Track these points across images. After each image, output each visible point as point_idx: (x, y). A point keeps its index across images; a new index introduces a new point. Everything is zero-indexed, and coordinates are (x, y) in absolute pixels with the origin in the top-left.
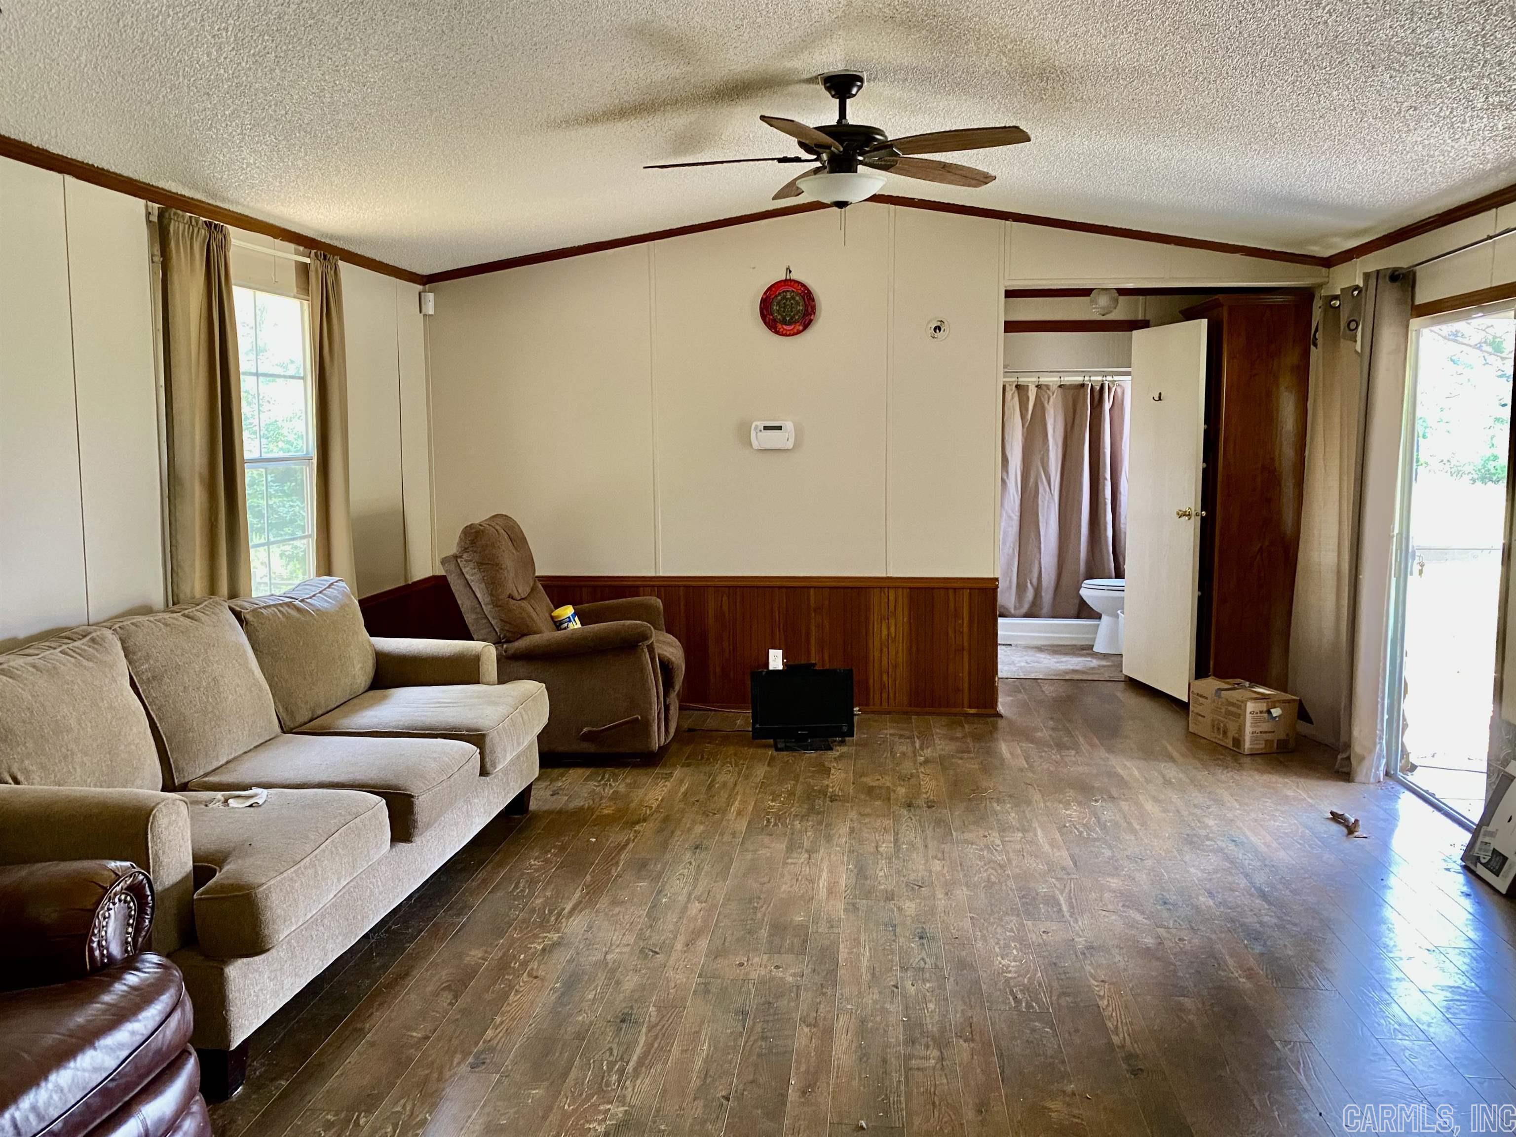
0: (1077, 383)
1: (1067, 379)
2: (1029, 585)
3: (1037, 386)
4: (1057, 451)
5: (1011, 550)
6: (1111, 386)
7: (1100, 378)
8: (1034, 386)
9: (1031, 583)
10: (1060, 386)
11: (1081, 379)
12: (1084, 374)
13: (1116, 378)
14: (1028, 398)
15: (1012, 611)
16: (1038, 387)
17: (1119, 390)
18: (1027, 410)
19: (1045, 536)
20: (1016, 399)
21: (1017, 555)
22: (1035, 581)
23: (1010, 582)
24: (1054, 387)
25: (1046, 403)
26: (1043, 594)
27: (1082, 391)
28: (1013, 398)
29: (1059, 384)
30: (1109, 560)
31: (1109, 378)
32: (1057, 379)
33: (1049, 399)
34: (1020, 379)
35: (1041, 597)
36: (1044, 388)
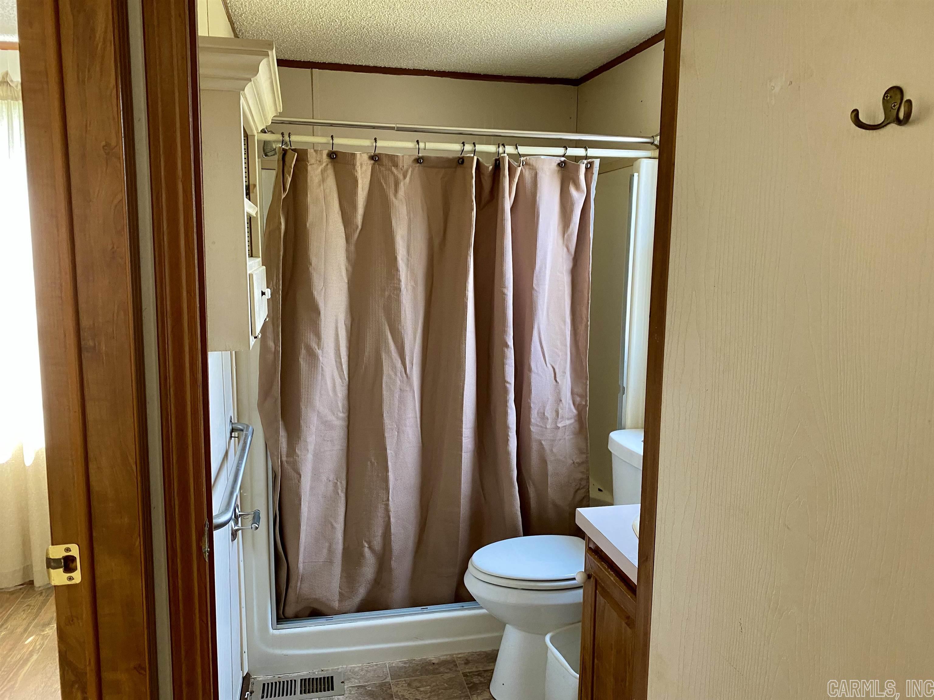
0: (451, 156)
1: (430, 145)
2: (366, 550)
3: (372, 158)
4: (414, 289)
5: (331, 487)
6: (515, 164)
7: (492, 149)
8: (365, 157)
9: (370, 548)
10: (418, 160)
11: (457, 147)
12: (462, 138)
13: (522, 150)
14: (355, 181)
15: (336, 605)
16: (375, 158)
17: (528, 175)
18: (354, 207)
19: (396, 454)
20: (331, 182)
21: (342, 495)
22: (377, 543)
23: (330, 551)
24: (406, 162)
25: (392, 196)
26: (394, 564)
27: (459, 170)
28: (323, 180)
29: (416, 154)
30: (512, 495)
31: (510, 149)
32: (411, 145)
33: (397, 184)
34: (337, 141)
35: (390, 570)
36: (385, 161)
